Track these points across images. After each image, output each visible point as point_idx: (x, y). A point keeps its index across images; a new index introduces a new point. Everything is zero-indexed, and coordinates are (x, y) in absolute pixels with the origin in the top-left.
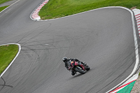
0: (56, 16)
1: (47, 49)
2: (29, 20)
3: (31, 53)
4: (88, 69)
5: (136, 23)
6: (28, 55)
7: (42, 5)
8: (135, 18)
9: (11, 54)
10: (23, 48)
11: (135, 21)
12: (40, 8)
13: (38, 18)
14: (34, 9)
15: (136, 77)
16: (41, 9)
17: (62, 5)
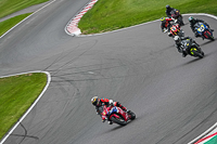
0: (105, 29)
1: (91, 80)
3: (66, 86)
12: (79, 16)
13: (78, 32)
17: (114, 11)
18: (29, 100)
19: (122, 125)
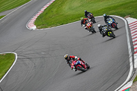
0: (51, 25)
2: (25, 29)
5: (129, 31)
6: (25, 63)
7: (38, 15)
8: (128, 27)
9: (8, 63)
10: (20, 57)
11: (129, 29)
12: (36, 17)
13: (34, 27)
14: (30, 19)
15: (130, 84)
16: (37, 19)
17: (57, 14)
18: (4, 71)
19: (84, 71)
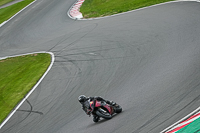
0: (104, 13)
1: (92, 60)
4: (119, 111)
6: (65, 68)
12: (82, 1)
13: (80, 16)
14: (73, 3)
18: (35, 79)
